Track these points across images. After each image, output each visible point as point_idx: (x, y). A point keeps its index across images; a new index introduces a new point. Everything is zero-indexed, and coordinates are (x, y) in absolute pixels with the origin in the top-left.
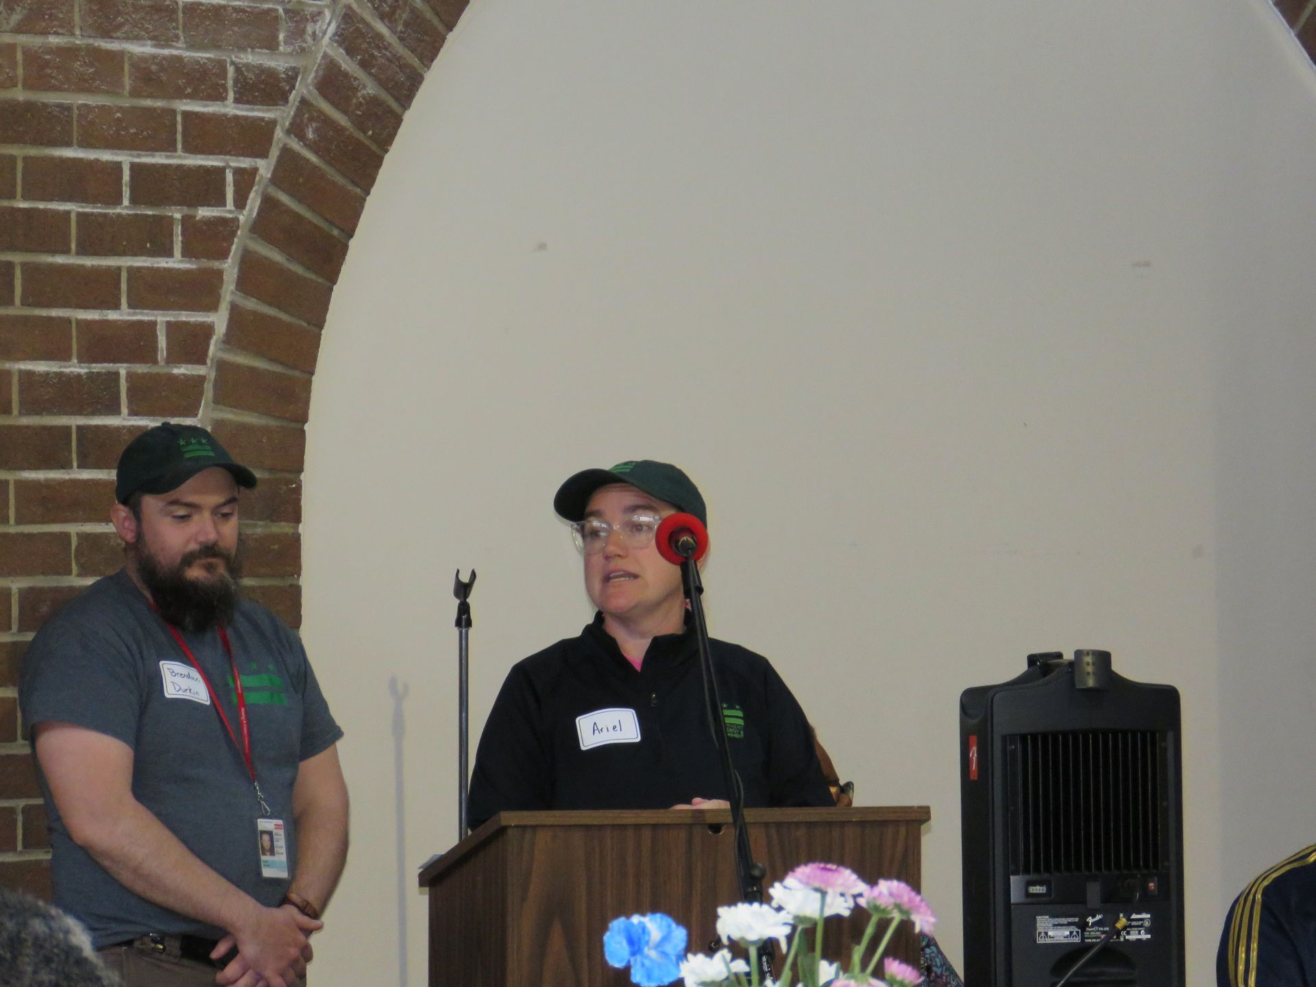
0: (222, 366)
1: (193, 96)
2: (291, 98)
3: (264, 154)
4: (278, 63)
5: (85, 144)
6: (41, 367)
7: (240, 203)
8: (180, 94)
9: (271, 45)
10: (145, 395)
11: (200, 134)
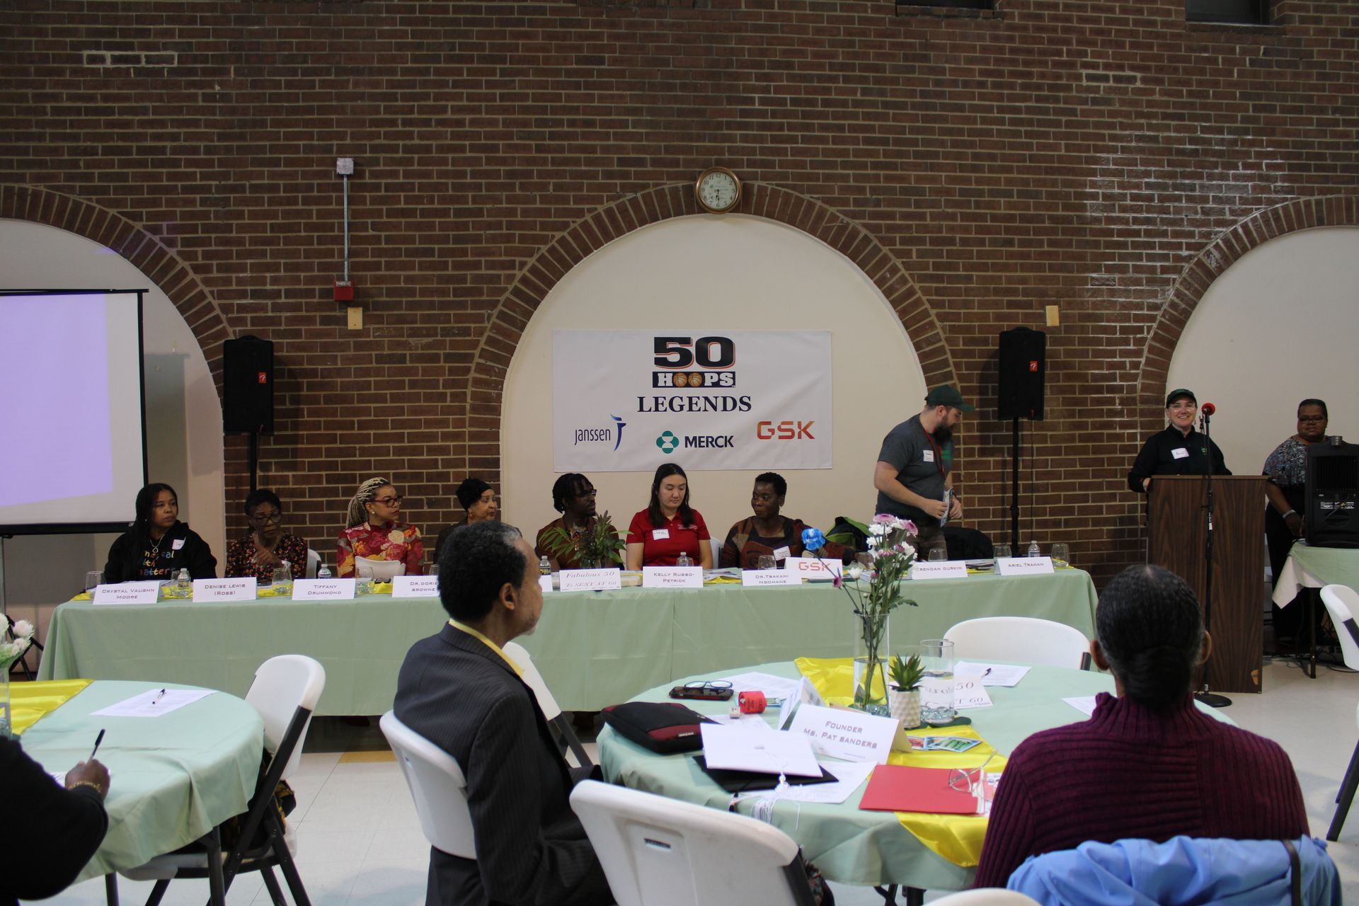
0: (1143, 370)
1: (1135, 310)
2: (1162, 309)
3: (1154, 322)
4: (1158, 301)
5: (1108, 321)
6: (1096, 372)
7: (1148, 333)
8: (1132, 310)
9: (1156, 297)
10: (1123, 378)
11: (1138, 318)
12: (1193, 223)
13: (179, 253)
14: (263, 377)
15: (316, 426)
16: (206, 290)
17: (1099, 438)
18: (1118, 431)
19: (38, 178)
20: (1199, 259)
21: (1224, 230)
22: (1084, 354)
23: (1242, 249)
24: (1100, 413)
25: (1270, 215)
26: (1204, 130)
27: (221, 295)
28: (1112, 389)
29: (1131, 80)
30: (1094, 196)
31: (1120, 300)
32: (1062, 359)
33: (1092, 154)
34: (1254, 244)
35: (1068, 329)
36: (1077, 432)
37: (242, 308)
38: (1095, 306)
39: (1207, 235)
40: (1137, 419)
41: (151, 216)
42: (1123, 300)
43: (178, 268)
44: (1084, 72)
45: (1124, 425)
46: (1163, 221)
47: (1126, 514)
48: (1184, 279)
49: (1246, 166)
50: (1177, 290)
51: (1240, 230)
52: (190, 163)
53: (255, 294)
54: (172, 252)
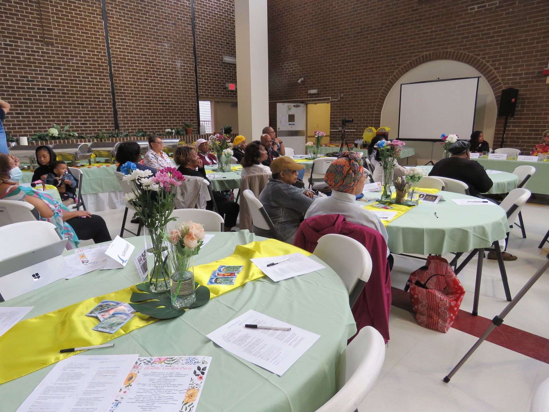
13: (491, 65)
14: (513, 100)
15: (529, 114)
16: (497, 75)
19: (452, 47)
27: (502, 76)
37: (508, 80)
41: (483, 54)
43: (489, 69)
52: (498, 36)
53: (514, 75)
54: (488, 64)
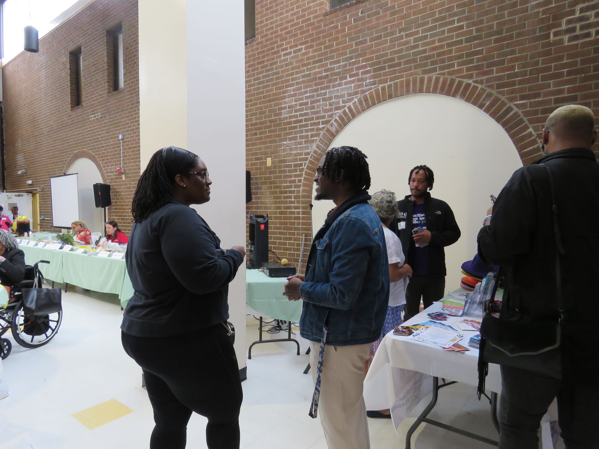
0: (303, 183)
1: (300, 156)
2: (311, 154)
3: (307, 160)
4: (309, 151)
5: (289, 162)
6: (285, 184)
7: (305, 166)
8: (298, 156)
9: (308, 149)
10: (295, 187)
11: (301, 160)
12: (326, 111)
17: (285, 213)
18: (293, 210)
20: (328, 128)
21: (339, 111)
22: (280, 177)
23: (347, 120)
24: (286, 202)
25: (362, 99)
26: (332, 63)
28: (291, 192)
29: (300, 50)
30: (285, 108)
31: (294, 152)
32: (273, 180)
33: (285, 89)
34: (354, 116)
35: (275, 167)
36: (278, 210)
38: (284, 156)
39: (331, 116)
40: (301, 205)
41: (98, 154)
42: (295, 152)
44: (282, 53)
45: (295, 208)
46: (312, 113)
47: (296, 247)
48: (321, 139)
49: (351, 76)
50: (317, 144)
51: (347, 110)
54: (101, 163)
